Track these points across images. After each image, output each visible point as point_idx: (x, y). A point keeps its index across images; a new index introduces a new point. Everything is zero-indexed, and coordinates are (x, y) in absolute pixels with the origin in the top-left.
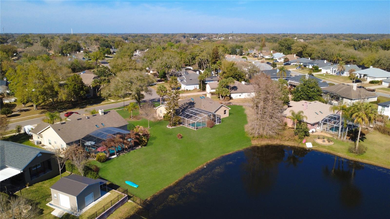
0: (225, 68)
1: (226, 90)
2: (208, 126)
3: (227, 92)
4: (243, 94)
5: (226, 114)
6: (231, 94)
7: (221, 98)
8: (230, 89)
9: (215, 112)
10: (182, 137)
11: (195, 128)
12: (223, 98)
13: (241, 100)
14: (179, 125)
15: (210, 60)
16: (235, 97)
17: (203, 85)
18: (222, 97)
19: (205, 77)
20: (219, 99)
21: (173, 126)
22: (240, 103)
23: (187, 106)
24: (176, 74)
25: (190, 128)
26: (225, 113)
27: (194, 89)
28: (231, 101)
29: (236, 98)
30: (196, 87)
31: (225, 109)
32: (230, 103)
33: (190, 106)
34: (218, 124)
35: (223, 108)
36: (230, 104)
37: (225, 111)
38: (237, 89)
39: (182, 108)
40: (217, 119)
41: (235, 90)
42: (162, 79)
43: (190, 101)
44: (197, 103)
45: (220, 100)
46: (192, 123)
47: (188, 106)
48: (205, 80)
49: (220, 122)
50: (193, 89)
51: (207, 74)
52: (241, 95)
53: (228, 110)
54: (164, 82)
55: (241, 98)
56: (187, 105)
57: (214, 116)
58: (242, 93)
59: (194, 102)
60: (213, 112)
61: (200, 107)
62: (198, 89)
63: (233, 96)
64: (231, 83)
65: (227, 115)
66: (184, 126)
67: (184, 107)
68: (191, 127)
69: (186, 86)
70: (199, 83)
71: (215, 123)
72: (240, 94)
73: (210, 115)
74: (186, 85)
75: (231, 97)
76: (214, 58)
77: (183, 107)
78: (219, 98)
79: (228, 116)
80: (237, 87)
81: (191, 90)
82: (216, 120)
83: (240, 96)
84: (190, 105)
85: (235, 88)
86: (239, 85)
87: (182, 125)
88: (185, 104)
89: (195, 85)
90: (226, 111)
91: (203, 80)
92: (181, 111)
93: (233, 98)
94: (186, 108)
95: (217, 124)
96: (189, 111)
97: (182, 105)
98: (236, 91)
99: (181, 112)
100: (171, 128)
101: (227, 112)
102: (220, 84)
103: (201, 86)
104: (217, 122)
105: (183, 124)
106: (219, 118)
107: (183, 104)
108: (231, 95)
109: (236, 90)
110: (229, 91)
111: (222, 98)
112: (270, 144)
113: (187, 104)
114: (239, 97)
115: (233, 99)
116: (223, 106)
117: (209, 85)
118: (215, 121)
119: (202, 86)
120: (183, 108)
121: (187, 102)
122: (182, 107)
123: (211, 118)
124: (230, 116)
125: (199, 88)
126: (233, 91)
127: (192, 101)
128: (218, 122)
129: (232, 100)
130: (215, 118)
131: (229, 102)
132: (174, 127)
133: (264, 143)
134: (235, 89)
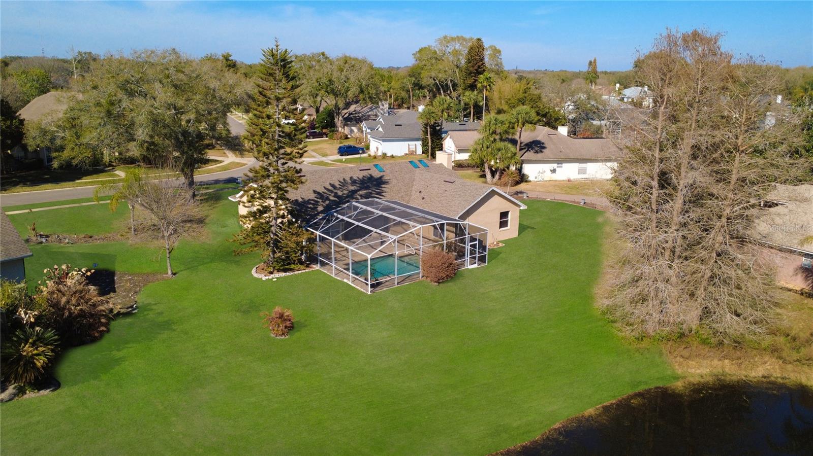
0: (503, 101)
1: (507, 150)
2: (427, 277)
3: (509, 155)
4: (564, 165)
5: (509, 227)
6: (524, 165)
7: (489, 175)
8: (521, 150)
9: (463, 217)
10: (291, 328)
11: (367, 284)
12: (497, 176)
13: (555, 186)
14: (308, 266)
15: (458, 79)
16: (536, 175)
17: (432, 141)
18: (493, 174)
19: (440, 114)
20: (483, 179)
21: (279, 271)
22: (554, 193)
23: (354, 192)
24: (362, 116)
25: (345, 280)
26: (503, 224)
27: (406, 154)
28: (522, 187)
29: (540, 179)
30: (412, 148)
31: (505, 206)
32: (521, 192)
33: (363, 192)
34: (475, 266)
35: (496, 205)
36: (520, 195)
37: (504, 215)
38: (544, 148)
39: (327, 199)
40: (468, 247)
41: (537, 152)
42: (324, 131)
43: (366, 173)
44: (394, 182)
45: (486, 182)
46: (356, 259)
47: (359, 190)
48: (442, 125)
49: (482, 259)
50: (403, 154)
51: (445, 106)
52: (557, 169)
53: (518, 214)
54: (327, 138)
55: (556, 181)
56: (352, 188)
57: (459, 230)
58: (560, 162)
59: (381, 177)
60: (457, 219)
61: (407, 199)
62: (421, 153)
63: (528, 169)
64: (523, 125)
65: (511, 230)
66: (324, 270)
67: (340, 193)
68: (349, 279)
69: (381, 142)
70: (420, 134)
71: (463, 264)
72: (555, 166)
73: (442, 225)
74: (384, 141)
75: (523, 175)
76: (471, 73)
77: (336, 195)
78: (484, 176)
79: (516, 234)
80: (543, 143)
81: (397, 156)
82: (464, 248)
83: (554, 171)
84: (367, 188)
85: (536, 146)
86: (550, 138)
87: (317, 267)
88: (344, 183)
89: (411, 143)
90: (510, 214)
91: (432, 123)
92: (320, 208)
93: (530, 179)
94: (346, 197)
95: (470, 267)
96: (356, 208)
97: (333, 186)
98: (540, 156)
99: (322, 212)
100: (264, 278)
101: (513, 219)
102: (488, 128)
103: (428, 143)
104: (468, 258)
105: (323, 264)
106: (480, 242)
107: (337, 184)
108: (521, 167)
109: (541, 152)
110: (515, 154)
111: (493, 176)
112: (734, 378)
113: (354, 182)
114: (548, 176)
115: (530, 181)
116: (496, 197)
117: (451, 140)
118: (461, 255)
119: (430, 144)
120: (332, 198)
121: (355, 178)
122: (332, 192)
123: (443, 240)
124: (521, 235)
125: (423, 153)
126: (530, 155)
127: (376, 174)
128: (475, 258)
129: (526, 184)
130: (463, 241)
131: (515, 190)
132: (282, 274)
133: (698, 371)
134: (536, 148)
